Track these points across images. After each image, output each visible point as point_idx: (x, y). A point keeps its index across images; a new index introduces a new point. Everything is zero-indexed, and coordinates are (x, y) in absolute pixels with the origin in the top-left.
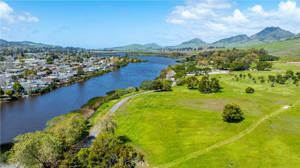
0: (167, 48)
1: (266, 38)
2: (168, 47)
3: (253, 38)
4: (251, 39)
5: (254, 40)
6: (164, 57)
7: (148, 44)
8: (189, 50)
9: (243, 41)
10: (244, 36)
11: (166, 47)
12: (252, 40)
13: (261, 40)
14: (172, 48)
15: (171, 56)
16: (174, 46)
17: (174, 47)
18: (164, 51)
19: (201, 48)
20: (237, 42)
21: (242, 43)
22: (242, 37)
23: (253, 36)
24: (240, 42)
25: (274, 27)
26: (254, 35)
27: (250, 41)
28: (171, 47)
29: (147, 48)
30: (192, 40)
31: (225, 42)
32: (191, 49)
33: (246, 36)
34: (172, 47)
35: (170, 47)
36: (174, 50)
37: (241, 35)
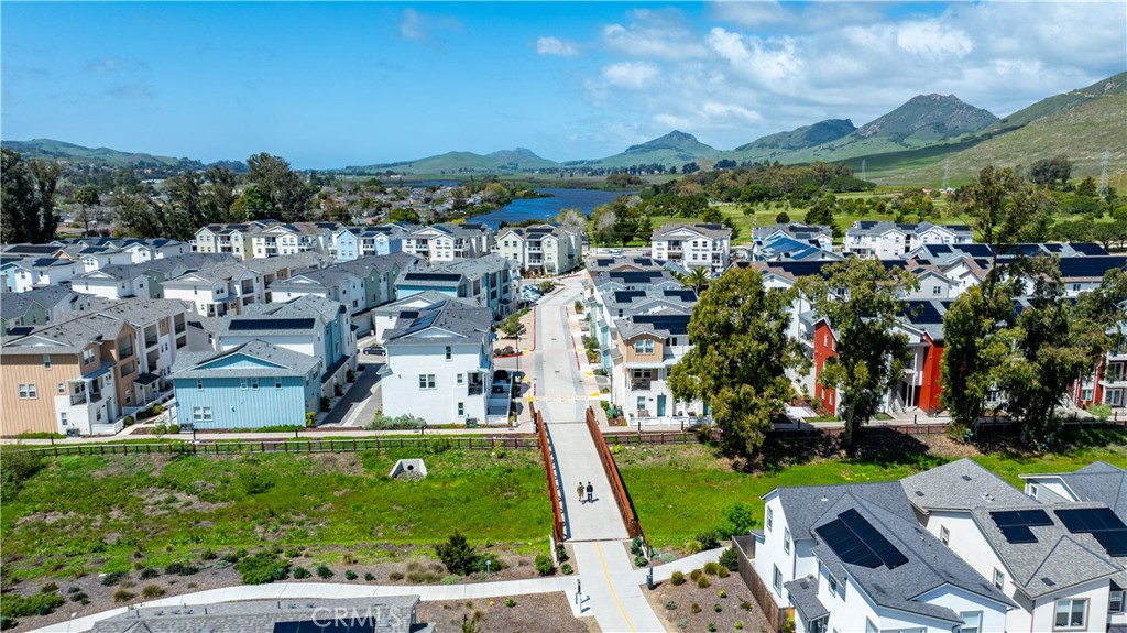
0: (573, 166)
1: (913, 131)
2: (575, 163)
3: (870, 133)
4: (865, 137)
5: (872, 138)
7: (504, 151)
8: (652, 172)
9: (836, 144)
10: (843, 125)
11: (569, 164)
12: (868, 141)
13: (895, 140)
14: (595, 167)
15: (606, 186)
16: (597, 158)
17: (599, 162)
18: (572, 175)
19: (694, 164)
20: (816, 148)
21: (833, 150)
22: (834, 130)
23: (869, 125)
24: (825, 145)
25: (941, 97)
26: (875, 122)
27: (860, 143)
28: (588, 163)
29: (503, 167)
30: (660, 139)
31: (778, 146)
32: (660, 169)
33: (851, 125)
34: (592, 162)
35: (582, 162)
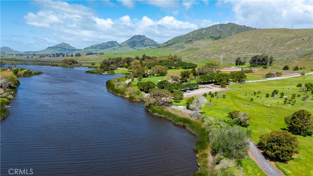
1: (136, 45)
3: (124, 45)
4: (122, 46)
5: (125, 47)
6: (52, 66)
9: (115, 48)
10: (114, 43)
13: (132, 47)
15: (63, 64)
16: (37, 51)
19: (79, 54)
20: (109, 49)
21: (114, 49)
22: (112, 44)
24: (112, 48)
26: (124, 42)
27: (122, 48)
30: (58, 45)
31: (97, 48)
33: (117, 43)
35: (31, 52)
36: (46, 57)
37: (112, 41)
